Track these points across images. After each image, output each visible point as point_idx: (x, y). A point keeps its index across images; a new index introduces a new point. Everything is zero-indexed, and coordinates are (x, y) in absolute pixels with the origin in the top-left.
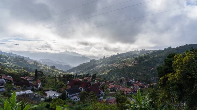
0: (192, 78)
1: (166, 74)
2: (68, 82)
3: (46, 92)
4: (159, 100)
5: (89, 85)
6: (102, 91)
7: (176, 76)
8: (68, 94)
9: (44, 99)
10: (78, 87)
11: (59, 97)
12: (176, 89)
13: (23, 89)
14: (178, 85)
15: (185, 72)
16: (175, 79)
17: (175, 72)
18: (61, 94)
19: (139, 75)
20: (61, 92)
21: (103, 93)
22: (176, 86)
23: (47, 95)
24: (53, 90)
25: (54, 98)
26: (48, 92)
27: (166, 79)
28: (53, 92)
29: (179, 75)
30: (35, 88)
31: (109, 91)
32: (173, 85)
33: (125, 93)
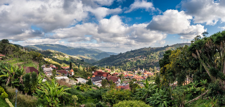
0: (180, 67)
1: (165, 65)
2: (93, 72)
3: (77, 79)
4: (161, 83)
5: (109, 75)
6: (119, 79)
7: (171, 66)
8: (93, 81)
9: (76, 83)
10: (101, 76)
11: (87, 83)
12: (171, 75)
13: (62, 75)
14: (172, 72)
15: (176, 63)
16: (170, 68)
17: (171, 63)
18: (88, 81)
19: (147, 66)
20: (88, 80)
21: (120, 80)
22: (171, 73)
23: (78, 81)
24: (82, 78)
25: (83, 83)
26: (78, 78)
27: (165, 68)
28: (82, 79)
29: (173, 65)
30: (69, 75)
31: (124, 79)
32: (169, 72)
33: (137, 80)
